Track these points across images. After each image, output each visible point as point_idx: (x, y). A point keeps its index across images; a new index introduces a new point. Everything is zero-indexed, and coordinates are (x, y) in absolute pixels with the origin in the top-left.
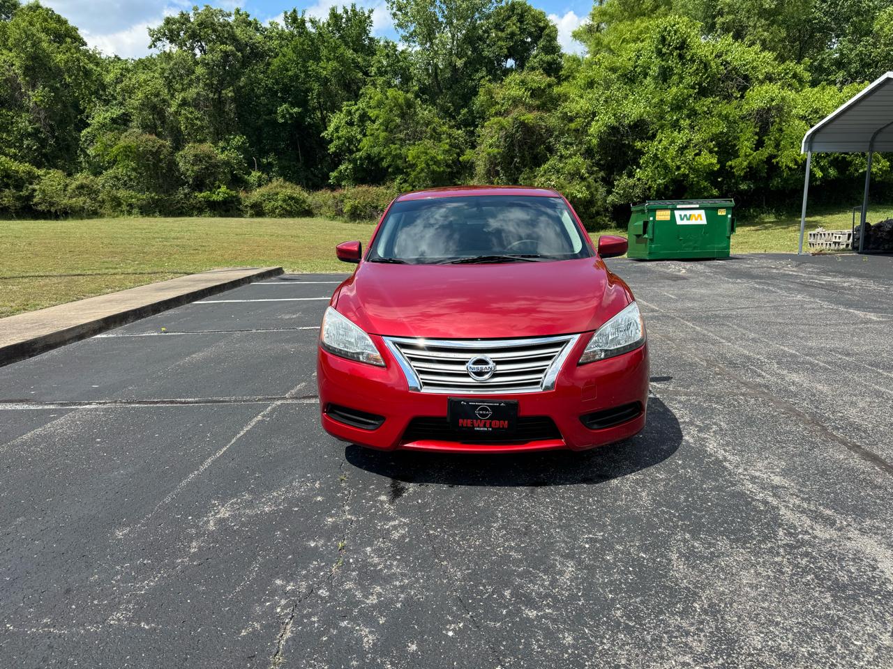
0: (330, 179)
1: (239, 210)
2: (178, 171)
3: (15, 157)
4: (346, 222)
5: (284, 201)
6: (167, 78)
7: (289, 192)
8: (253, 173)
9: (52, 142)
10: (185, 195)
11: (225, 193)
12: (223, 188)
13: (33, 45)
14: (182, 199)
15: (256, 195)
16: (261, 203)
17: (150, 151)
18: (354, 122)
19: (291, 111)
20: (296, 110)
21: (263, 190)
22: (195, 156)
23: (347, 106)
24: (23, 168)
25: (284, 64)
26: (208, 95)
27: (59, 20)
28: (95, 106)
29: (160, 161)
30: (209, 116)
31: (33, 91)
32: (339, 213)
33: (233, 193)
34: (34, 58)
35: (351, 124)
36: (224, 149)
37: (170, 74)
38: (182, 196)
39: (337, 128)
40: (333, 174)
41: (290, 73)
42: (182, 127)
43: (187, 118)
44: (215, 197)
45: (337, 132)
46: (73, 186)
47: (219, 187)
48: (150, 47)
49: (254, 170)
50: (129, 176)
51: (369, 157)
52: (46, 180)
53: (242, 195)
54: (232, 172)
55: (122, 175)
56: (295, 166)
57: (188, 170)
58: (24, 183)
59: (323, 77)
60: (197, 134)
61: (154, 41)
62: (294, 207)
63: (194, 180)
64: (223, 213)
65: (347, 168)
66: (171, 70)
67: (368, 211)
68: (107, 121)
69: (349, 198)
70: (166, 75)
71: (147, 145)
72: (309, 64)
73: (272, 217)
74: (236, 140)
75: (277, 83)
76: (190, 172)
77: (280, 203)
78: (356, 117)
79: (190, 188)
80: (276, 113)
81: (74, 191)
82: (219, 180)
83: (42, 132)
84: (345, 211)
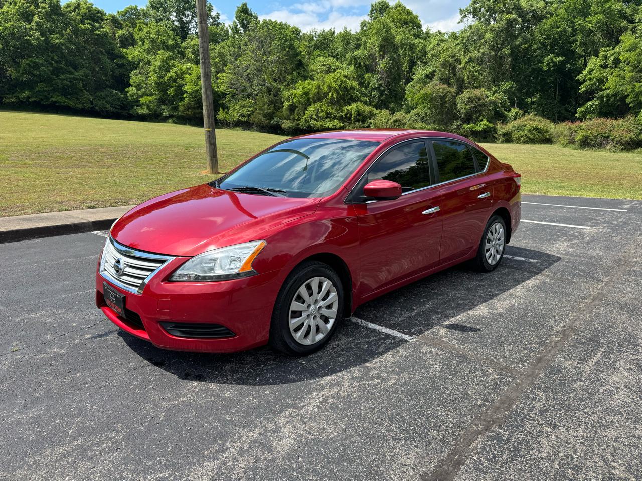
0: (576, 113)
1: (494, 137)
2: (456, 109)
3: (366, 103)
4: (576, 149)
5: (530, 131)
6: (464, 43)
7: (535, 124)
8: (513, 110)
9: (386, 92)
10: (458, 126)
11: (485, 125)
12: (485, 122)
13: (386, 31)
14: (455, 129)
15: (509, 127)
16: (512, 132)
17: (440, 96)
18: (608, 65)
19: (555, 60)
20: (560, 58)
21: (516, 123)
22: (469, 98)
23: (605, 51)
24: (367, 109)
25: (556, 22)
26: (490, 53)
27: (409, 13)
28: (419, 67)
29: (446, 102)
30: (490, 69)
31: (382, 60)
32: (572, 142)
33: (491, 125)
34: (386, 39)
35: (605, 66)
36: (495, 92)
37: (467, 41)
38: (455, 127)
39: (591, 71)
40: (580, 110)
41: (559, 29)
42: (465, 78)
43: (470, 71)
44: (477, 128)
45: (591, 74)
46: (392, 121)
47: (482, 120)
48: (459, 22)
49: (514, 108)
50: (426, 113)
51: (615, 95)
52: (378, 117)
53: (499, 126)
54: (495, 110)
55: (422, 113)
56: (551, 103)
57: (462, 108)
58: (367, 118)
59: (587, 29)
60: (475, 83)
61: (462, 18)
62: (536, 136)
63: (465, 116)
64: (482, 140)
65: (594, 104)
66: (468, 37)
67: (598, 141)
68: (423, 76)
69: (584, 129)
70: (464, 41)
71: (439, 91)
72: (577, 20)
73: (517, 143)
74: (505, 85)
75: (548, 38)
76: (463, 110)
77: (526, 132)
78: (610, 61)
79: (462, 121)
80: (542, 62)
81: (391, 124)
82: (483, 116)
83: (382, 86)
84: (576, 140)
